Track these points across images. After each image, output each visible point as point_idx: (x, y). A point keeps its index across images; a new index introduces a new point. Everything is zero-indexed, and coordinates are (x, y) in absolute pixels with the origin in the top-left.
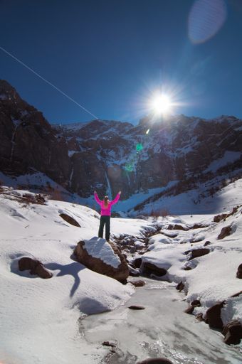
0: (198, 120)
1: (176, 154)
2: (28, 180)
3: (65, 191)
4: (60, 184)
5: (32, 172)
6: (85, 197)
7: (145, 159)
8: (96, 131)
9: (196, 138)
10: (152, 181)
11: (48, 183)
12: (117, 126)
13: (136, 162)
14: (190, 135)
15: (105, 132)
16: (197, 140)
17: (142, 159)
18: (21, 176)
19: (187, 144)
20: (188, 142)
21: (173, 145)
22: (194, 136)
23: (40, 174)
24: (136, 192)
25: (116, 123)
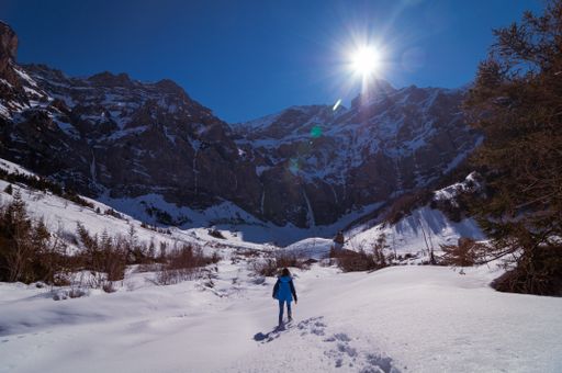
0: (436, 93)
1: (402, 151)
2: (216, 212)
3: (257, 221)
4: (251, 213)
5: (219, 203)
6: (280, 226)
7: (358, 164)
8: (292, 125)
9: (431, 123)
10: (368, 194)
11: (237, 214)
12: (321, 113)
13: (346, 170)
14: (425, 118)
15: (305, 125)
16: (433, 127)
17: (353, 165)
18: (209, 209)
19: (420, 133)
20: (421, 129)
21: (399, 137)
22: (429, 120)
23: (228, 203)
24: (348, 210)
25: (319, 107)
